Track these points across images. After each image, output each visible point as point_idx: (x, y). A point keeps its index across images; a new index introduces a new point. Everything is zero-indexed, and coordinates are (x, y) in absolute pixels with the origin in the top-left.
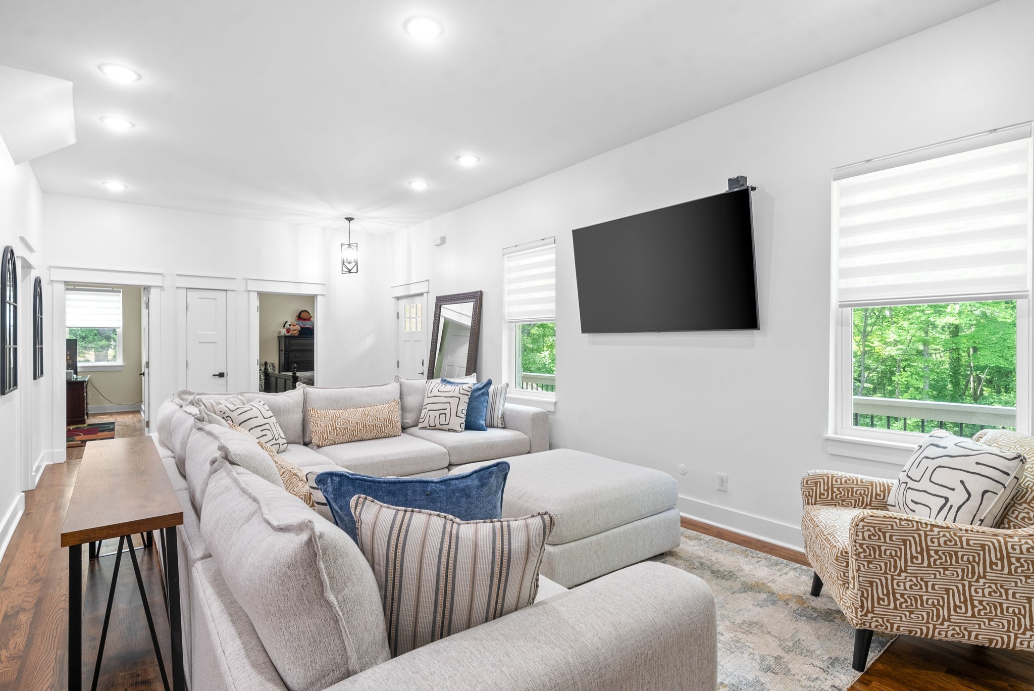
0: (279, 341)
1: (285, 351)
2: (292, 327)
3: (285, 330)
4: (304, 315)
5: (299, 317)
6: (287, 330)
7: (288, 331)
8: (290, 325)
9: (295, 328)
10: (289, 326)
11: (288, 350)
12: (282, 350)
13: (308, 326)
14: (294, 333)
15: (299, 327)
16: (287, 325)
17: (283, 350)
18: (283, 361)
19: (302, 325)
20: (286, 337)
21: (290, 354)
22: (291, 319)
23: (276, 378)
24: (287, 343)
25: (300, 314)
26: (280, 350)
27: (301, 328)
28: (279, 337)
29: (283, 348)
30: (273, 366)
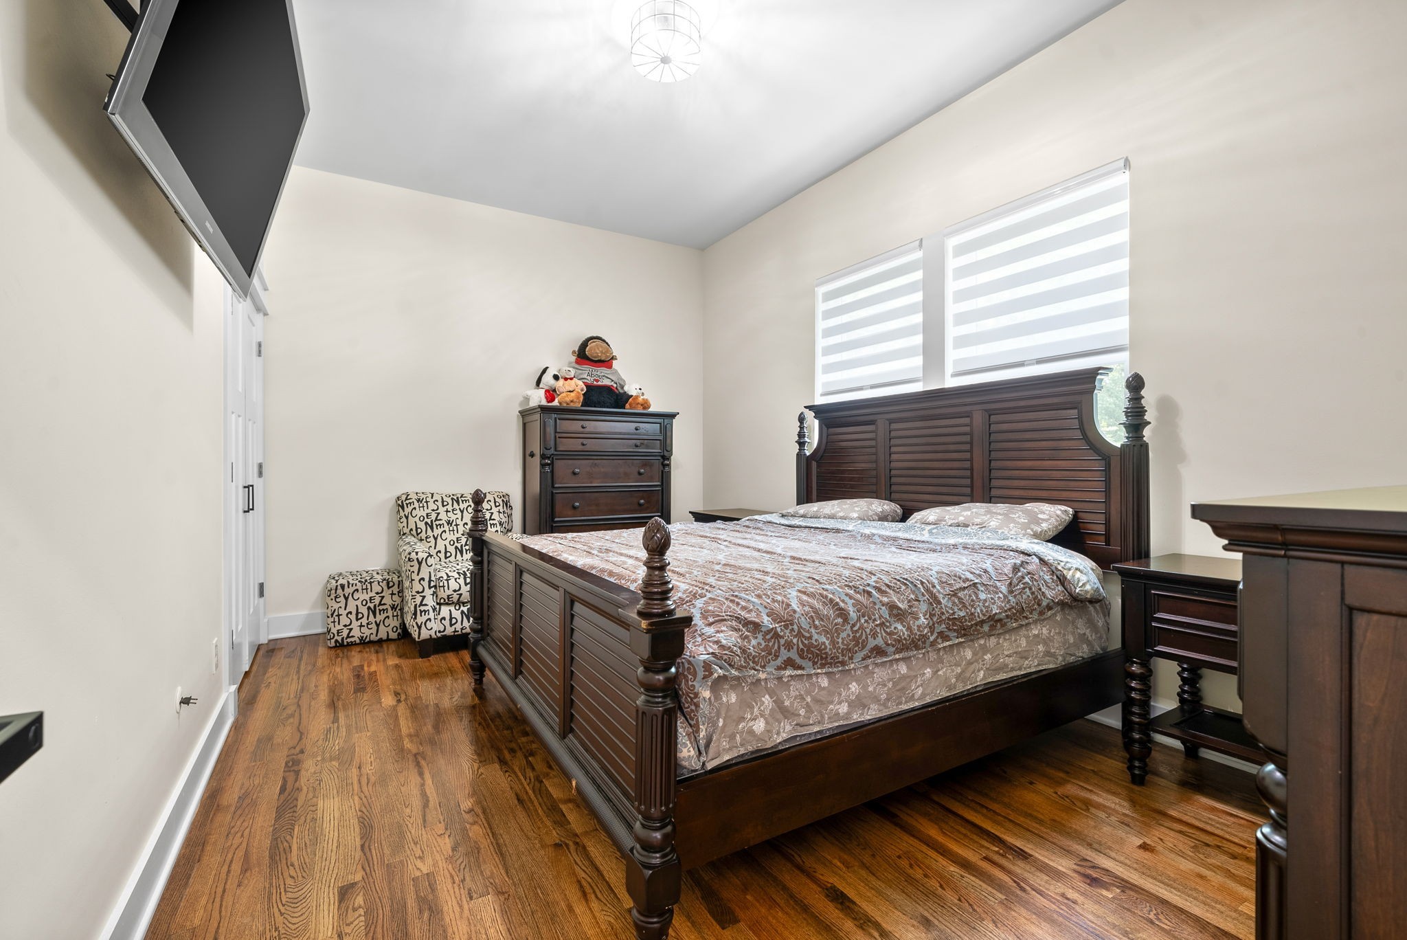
0: (524, 425)
1: (543, 457)
2: (561, 381)
3: (541, 393)
4: (593, 350)
5: (583, 356)
6: (547, 391)
7: (551, 394)
8: (556, 377)
9: (571, 385)
10: (552, 382)
11: (552, 451)
12: (532, 455)
13: (606, 382)
14: (568, 399)
15: (580, 383)
16: (548, 380)
17: (537, 452)
18: (535, 486)
19: (590, 380)
20: (543, 409)
21: (558, 464)
22: (559, 360)
23: (520, 571)
24: (550, 430)
25: (584, 345)
26: (527, 455)
27: (588, 386)
28: (524, 414)
29: (536, 447)
30: (507, 504)
